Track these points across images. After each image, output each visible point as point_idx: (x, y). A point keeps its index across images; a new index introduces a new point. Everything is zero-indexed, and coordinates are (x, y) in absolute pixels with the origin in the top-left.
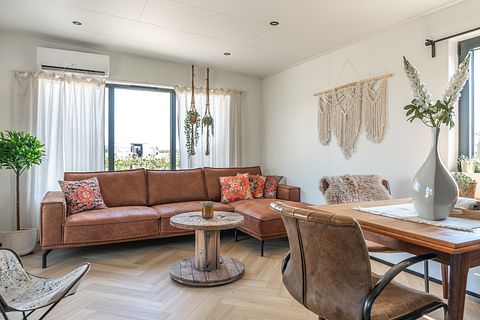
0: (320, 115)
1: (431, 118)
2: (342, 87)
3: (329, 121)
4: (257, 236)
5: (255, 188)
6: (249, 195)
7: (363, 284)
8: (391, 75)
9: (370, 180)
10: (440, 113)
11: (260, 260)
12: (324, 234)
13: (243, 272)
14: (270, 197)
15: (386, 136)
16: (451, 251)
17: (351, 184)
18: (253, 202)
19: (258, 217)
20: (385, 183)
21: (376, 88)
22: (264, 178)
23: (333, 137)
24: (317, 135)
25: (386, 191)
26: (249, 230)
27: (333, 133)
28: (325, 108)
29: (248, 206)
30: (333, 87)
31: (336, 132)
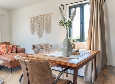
0: (31, 25)
1: (66, 26)
2: (38, 16)
3: (34, 27)
4: (9, 67)
5: (8, 50)
6: (6, 52)
7: (51, 82)
8: (52, 14)
9: (47, 45)
10: (69, 24)
11: (11, 75)
12: (37, 67)
13: (3, 82)
14: (14, 52)
15: (51, 32)
16: (75, 66)
17: (42, 46)
18: (8, 55)
19: (9, 60)
20: (51, 46)
21: (48, 17)
22: (12, 46)
23: (35, 32)
24: (30, 31)
25: (51, 48)
26: (5, 65)
27: (35, 31)
28: (33, 22)
29: (5, 56)
30: (35, 16)
31: (36, 30)
